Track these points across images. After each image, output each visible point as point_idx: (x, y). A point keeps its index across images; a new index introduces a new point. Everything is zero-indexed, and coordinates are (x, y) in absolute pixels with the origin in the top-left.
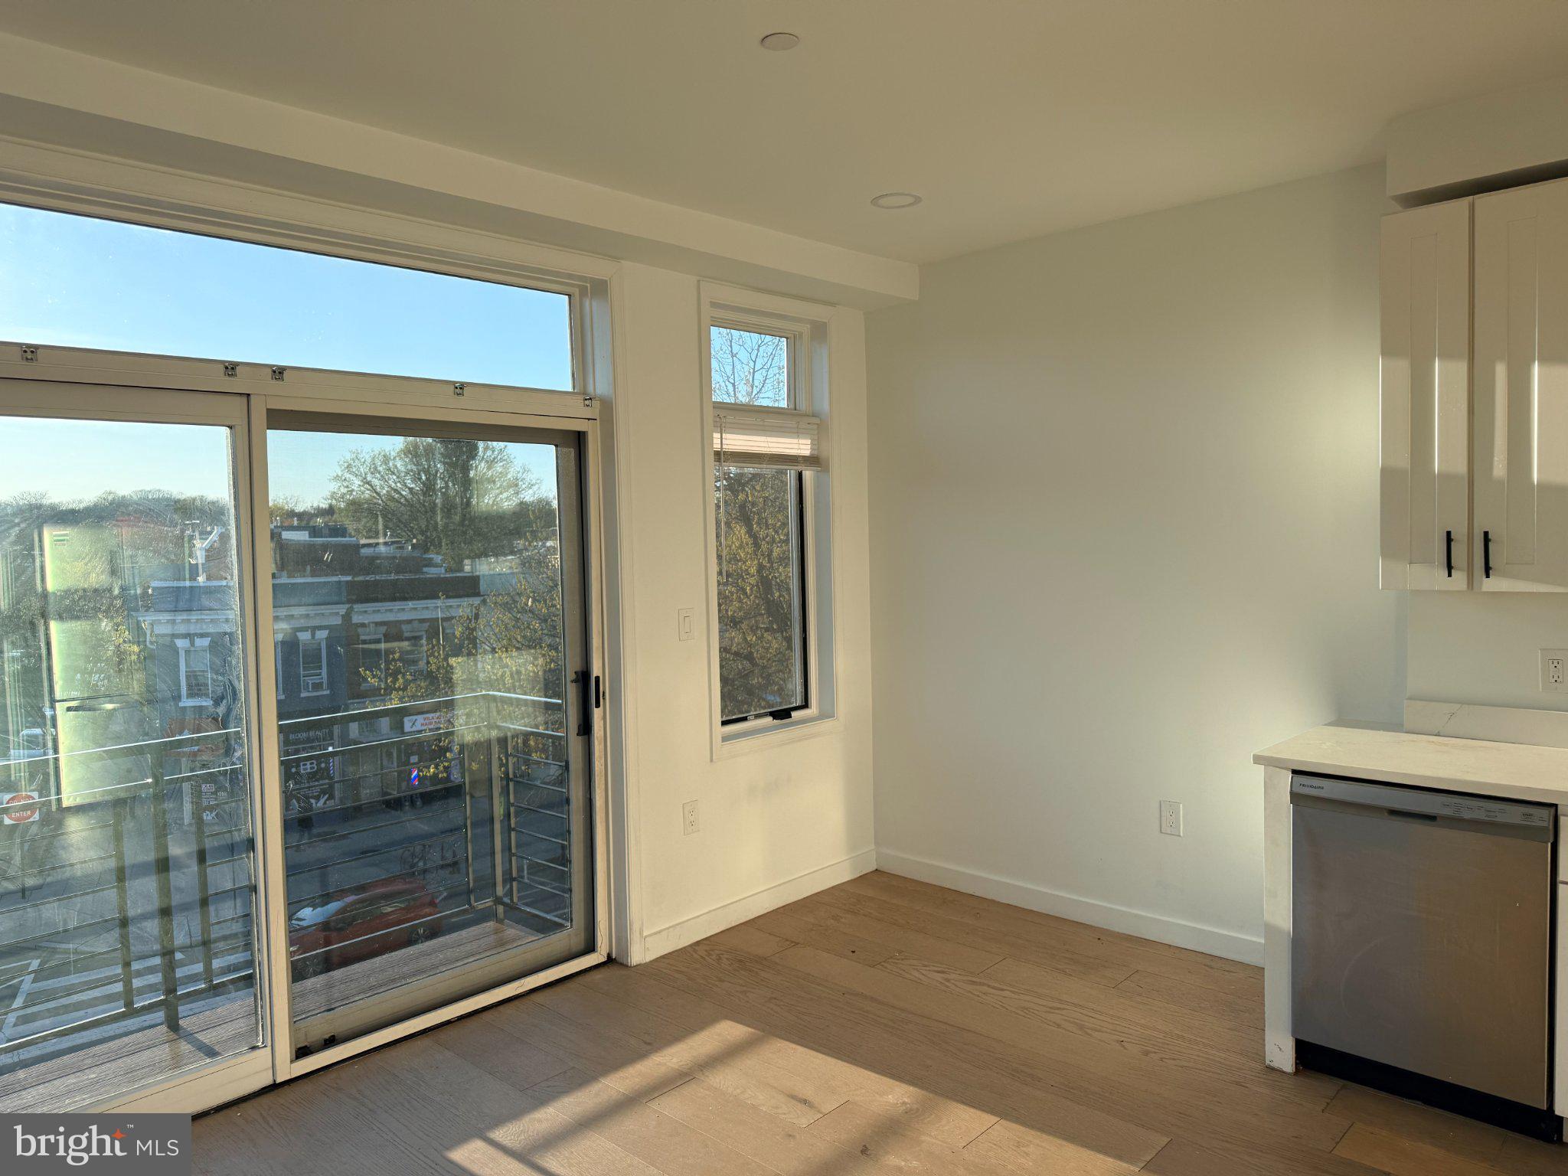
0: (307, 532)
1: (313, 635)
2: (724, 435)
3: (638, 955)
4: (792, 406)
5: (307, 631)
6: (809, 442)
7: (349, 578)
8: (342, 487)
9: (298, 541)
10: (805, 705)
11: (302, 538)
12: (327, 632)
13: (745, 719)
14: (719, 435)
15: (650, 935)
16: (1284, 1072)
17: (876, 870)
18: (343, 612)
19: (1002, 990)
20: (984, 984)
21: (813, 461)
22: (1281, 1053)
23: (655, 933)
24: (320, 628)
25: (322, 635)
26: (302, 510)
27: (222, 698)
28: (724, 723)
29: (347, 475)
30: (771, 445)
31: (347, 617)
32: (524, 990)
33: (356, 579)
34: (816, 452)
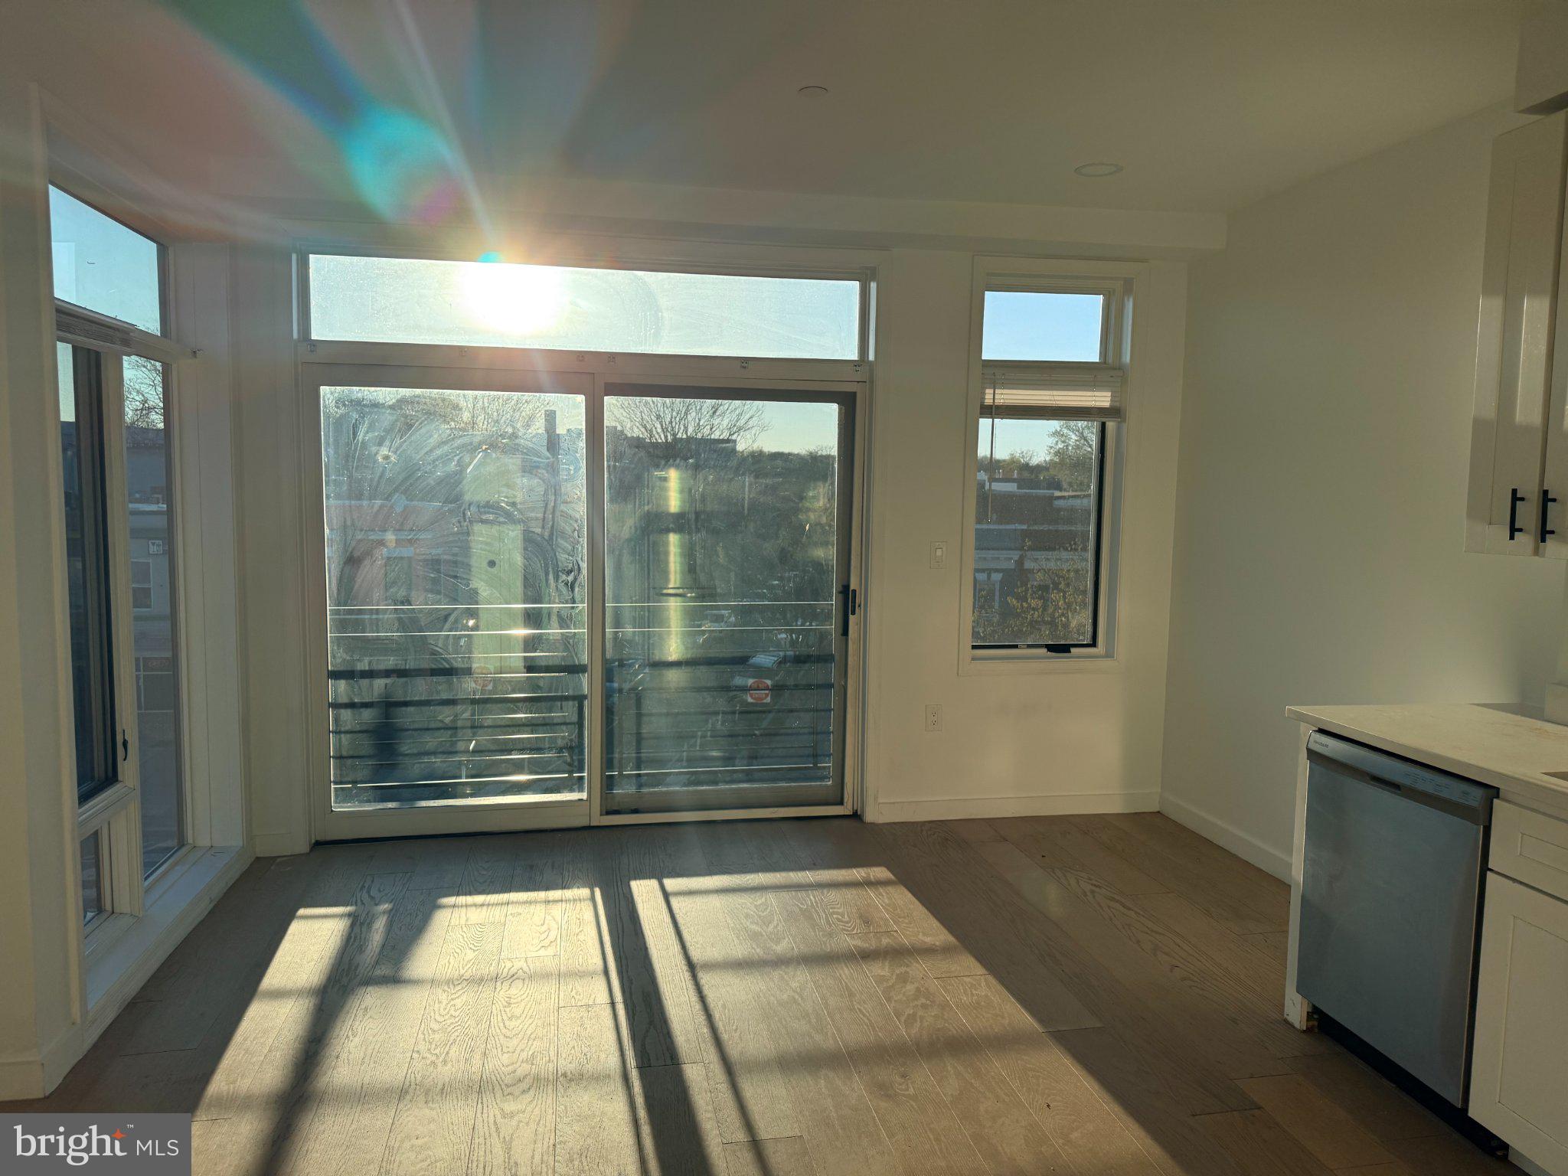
0: (1016, 484)
1: (989, 577)
2: (997, 391)
3: (871, 816)
4: (1102, 360)
5: (984, 572)
6: (1109, 394)
7: (1025, 527)
8: (1060, 442)
9: (1000, 491)
10: (1094, 644)
11: (1011, 490)
12: (1001, 574)
13: (1016, 647)
14: (991, 391)
15: (883, 803)
16: (1294, 1027)
17: (1159, 812)
18: (1016, 558)
19: (1129, 909)
20: (1117, 901)
21: (1114, 412)
22: (1296, 1010)
23: (890, 803)
24: (997, 571)
25: (997, 577)
26: (1036, 463)
27: (571, 572)
28: (974, 647)
29: (1065, 431)
30: (1056, 398)
31: (1020, 562)
32: (777, 816)
33: (1031, 528)
34: (1117, 404)
